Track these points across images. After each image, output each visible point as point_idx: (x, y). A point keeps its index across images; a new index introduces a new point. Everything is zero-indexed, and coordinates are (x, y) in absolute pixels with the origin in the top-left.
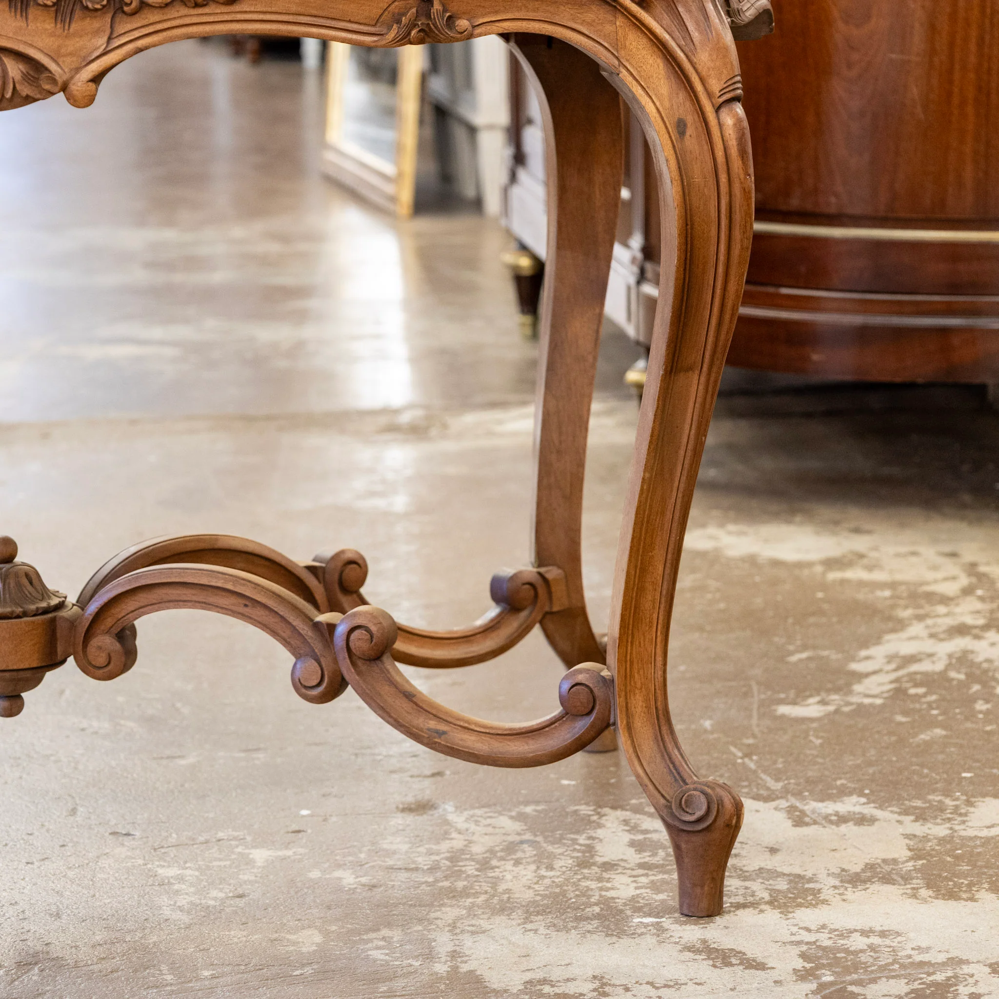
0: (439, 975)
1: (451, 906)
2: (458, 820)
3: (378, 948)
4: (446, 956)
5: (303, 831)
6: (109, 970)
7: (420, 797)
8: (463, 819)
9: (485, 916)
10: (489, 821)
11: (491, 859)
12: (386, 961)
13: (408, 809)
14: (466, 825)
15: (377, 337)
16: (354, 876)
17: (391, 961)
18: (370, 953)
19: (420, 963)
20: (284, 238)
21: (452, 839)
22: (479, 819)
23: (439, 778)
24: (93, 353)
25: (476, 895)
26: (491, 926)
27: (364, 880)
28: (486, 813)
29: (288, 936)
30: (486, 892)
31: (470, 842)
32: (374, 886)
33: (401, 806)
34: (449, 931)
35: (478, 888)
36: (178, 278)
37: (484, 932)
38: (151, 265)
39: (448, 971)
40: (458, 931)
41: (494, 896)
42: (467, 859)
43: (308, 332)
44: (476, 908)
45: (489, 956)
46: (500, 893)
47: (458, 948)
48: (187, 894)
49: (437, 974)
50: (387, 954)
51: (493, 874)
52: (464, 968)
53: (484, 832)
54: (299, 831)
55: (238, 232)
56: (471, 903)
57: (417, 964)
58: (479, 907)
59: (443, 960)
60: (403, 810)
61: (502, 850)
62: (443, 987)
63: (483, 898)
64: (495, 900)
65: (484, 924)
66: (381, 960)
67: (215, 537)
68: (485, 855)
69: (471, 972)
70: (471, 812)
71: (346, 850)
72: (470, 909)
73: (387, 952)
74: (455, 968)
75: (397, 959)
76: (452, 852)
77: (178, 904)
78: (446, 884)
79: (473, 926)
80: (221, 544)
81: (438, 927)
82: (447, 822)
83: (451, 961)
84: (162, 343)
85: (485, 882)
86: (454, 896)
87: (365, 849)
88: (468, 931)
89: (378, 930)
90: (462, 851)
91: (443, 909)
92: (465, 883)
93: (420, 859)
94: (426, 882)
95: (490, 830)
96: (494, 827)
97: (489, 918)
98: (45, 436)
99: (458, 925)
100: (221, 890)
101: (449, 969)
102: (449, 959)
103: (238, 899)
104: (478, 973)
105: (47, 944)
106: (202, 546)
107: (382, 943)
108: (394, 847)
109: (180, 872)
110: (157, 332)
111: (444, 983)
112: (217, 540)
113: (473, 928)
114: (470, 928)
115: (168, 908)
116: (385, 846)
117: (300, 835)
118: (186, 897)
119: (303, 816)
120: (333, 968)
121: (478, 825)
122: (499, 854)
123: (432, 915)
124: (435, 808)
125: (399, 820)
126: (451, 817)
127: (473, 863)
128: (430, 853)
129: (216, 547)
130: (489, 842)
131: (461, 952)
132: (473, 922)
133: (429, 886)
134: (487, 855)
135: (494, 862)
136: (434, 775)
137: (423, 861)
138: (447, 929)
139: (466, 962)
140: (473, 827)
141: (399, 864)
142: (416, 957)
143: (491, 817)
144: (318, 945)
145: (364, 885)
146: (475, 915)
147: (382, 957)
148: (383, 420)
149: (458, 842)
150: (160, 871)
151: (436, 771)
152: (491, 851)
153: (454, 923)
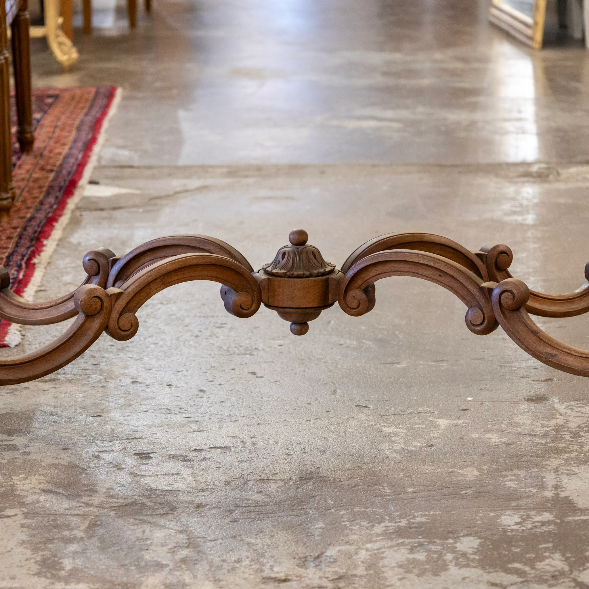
0: (547, 498)
1: (555, 458)
2: (561, 407)
3: (511, 480)
4: (552, 487)
5: (468, 410)
6: (354, 485)
7: (538, 393)
8: (564, 407)
9: (576, 465)
10: (579, 409)
11: (580, 431)
12: (516, 488)
13: (531, 400)
14: (565, 411)
15: (519, 120)
16: (498, 438)
17: (519, 488)
18: (506, 483)
19: (536, 490)
20: (465, 60)
21: (557, 418)
22: (574, 407)
23: (550, 382)
24: (352, 124)
25: (570, 452)
26: (579, 471)
27: (504, 440)
28: (577, 404)
29: (458, 471)
30: (576, 451)
31: (568, 421)
32: (510, 444)
33: (527, 398)
34: (554, 473)
35: (571, 448)
36: (402, 82)
37: (574, 474)
38: (386, 74)
39: (553, 496)
40: (559, 473)
41: (581, 453)
42: (566, 431)
43: (478, 116)
44: (570, 460)
45: (578, 488)
46: (585, 452)
47: (559, 483)
48: (399, 443)
49: (546, 497)
50: (516, 484)
51: (581, 440)
52: (562, 495)
53: (576, 415)
54: (466, 410)
55: (438, 56)
56: (567, 457)
57: (534, 491)
58: (571, 459)
59: (550, 489)
60: (528, 400)
61: (586, 427)
62: (549, 505)
63: (574, 454)
64: (582, 456)
65: (575, 470)
66: (514, 488)
67: (423, 235)
68: (576, 429)
69: (567, 497)
70: (568, 404)
71: (494, 422)
72: (567, 460)
73: (517, 483)
74: (557, 495)
75: (522, 487)
76: (557, 426)
77: (394, 448)
78: (553, 445)
79: (568, 470)
80: (426, 239)
81: (547, 470)
82: (554, 408)
83: (555, 490)
84: (392, 120)
85: (576, 445)
86: (557, 452)
87: (505, 422)
88: (565, 473)
89: (512, 470)
90: (563, 426)
91: (551, 459)
92: (564, 445)
93: (537, 430)
94: (541, 443)
95: (580, 414)
96: (582, 413)
97: (578, 466)
98: (323, 172)
99: (559, 469)
100: (419, 442)
101: (553, 495)
102: (553, 489)
103: (429, 448)
104: (571, 498)
105: (317, 468)
106: (415, 239)
107: (514, 478)
108: (522, 422)
109: (396, 430)
110: (389, 114)
111: (550, 503)
112: (424, 236)
113: (568, 472)
114: (566, 472)
115: (388, 451)
116: (517, 421)
117: (467, 412)
118: (399, 444)
119: (470, 401)
120: (484, 490)
121: (573, 411)
122: (584, 429)
123: (544, 463)
124: (547, 400)
125: (525, 406)
126: (556, 406)
127: (569, 433)
128: (543, 426)
129: (424, 240)
130: (579, 421)
131: (560, 486)
132: (568, 468)
133: (543, 445)
134: (578, 429)
135: (582, 434)
136: (546, 380)
137: (539, 430)
138: (553, 471)
139: (563, 491)
140: (569, 412)
141: (525, 432)
142: (534, 487)
143: (579, 407)
144: (476, 476)
145: (504, 443)
146: (569, 464)
147: (514, 486)
148: (521, 169)
149: (560, 421)
150: (384, 429)
151: (547, 378)
152: (580, 427)
153: (557, 468)
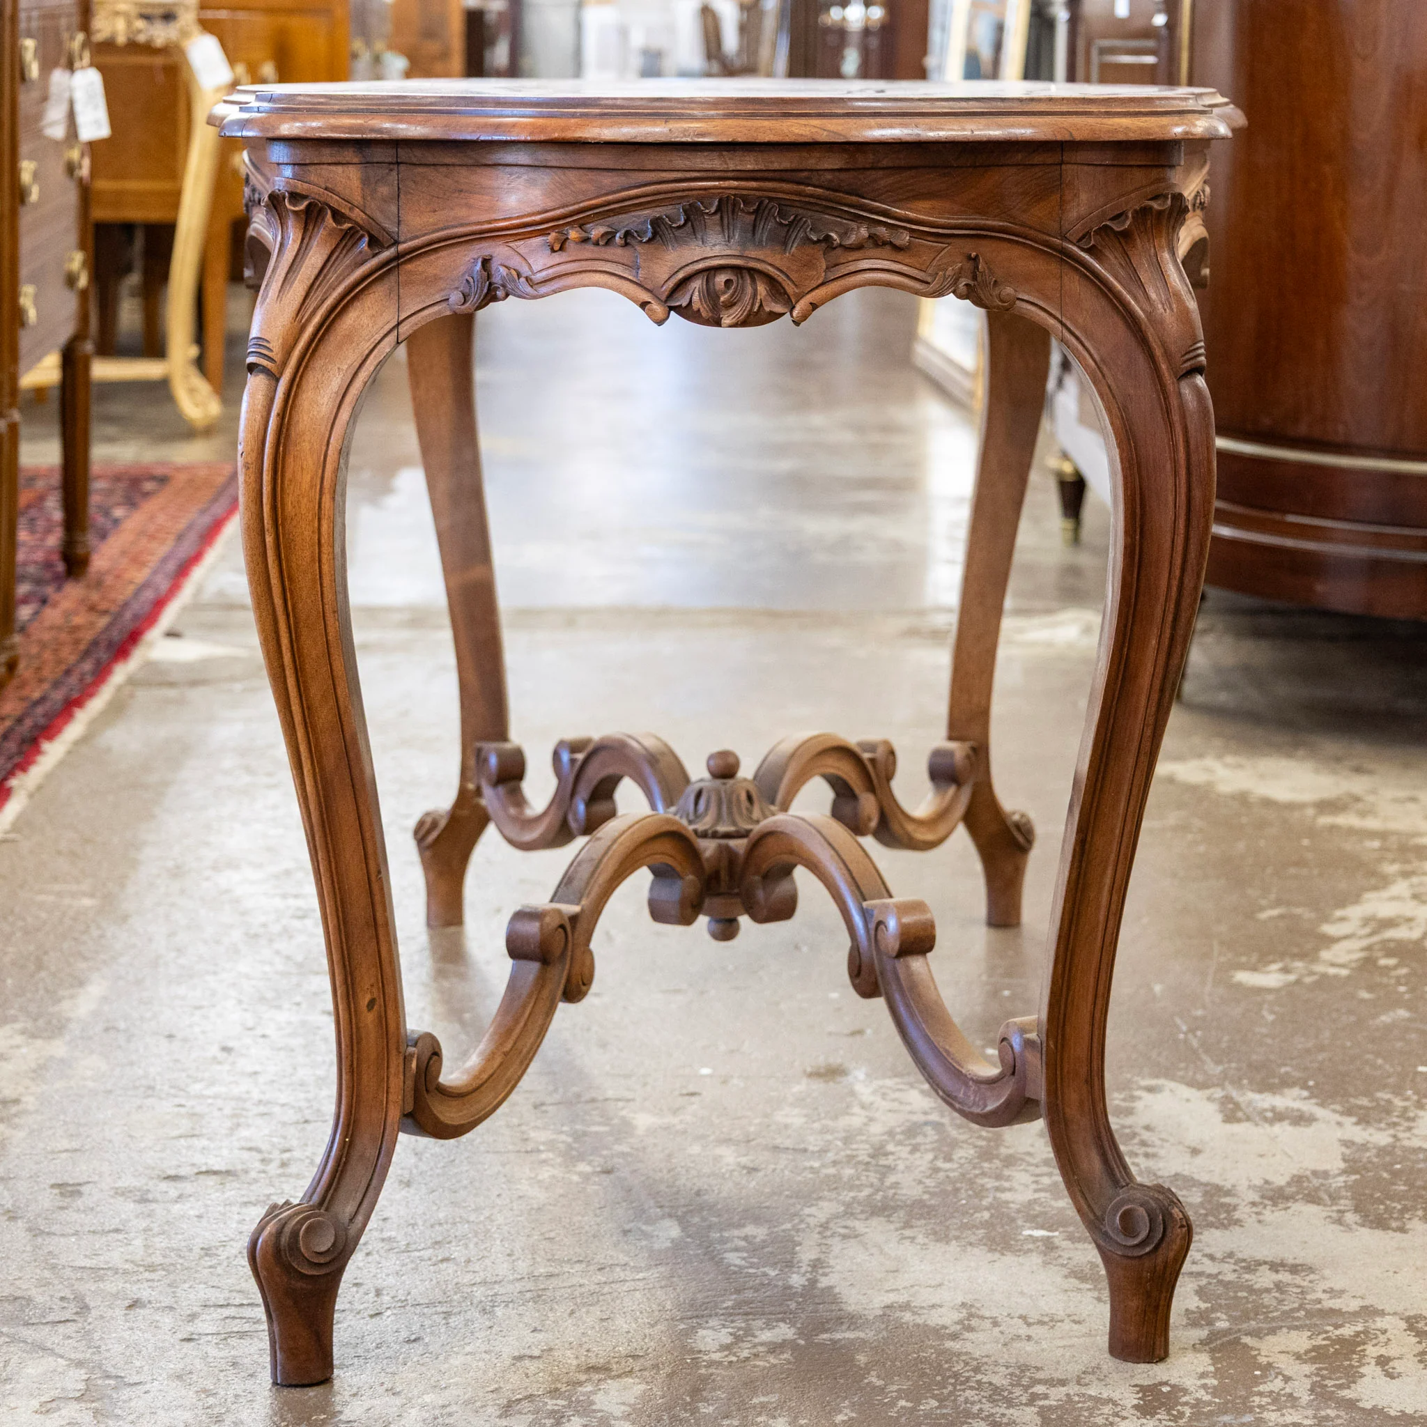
0: (794, 1290)
1: (830, 1200)
2: (866, 1091)
3: (737, 1250)
4: (809, 1265)
5: (699, 1094)
6: (440, 1258)
7: (831, 1060)
8: (871, 1090)
9: (863, 1216)
10: (897, 1095)
11: (887, 1142)
12: (741, 1267)
13: (816, 1074)
14: (871, 1098)
16: (735, 1155)
17: (746, 1267)
18: (726, 1255)
19: (777, 1272)
21: (852, 1115)
22: (888, 1091)
23: (858, 1037)
25: (859, 1188)
26: (867, 1230)
27: (744, 1160)
28: (897, 1084)
29: (644, 1227)
31: (871, 1120)
32: (754, 1169)
33: (809, 1070)
34: (820, 1233)
35: (864, 1178)
37: (856, 1237)
39: (804, 1286)
40: (828, 1233)
41: (878, 1190)
42: (862, 1142)
44: (855, 1205)
45: (854, 1268)
46: (886, 1187)
47: (822, 1256)
48: (552, 1165)
49: (791, 1287)
50: (744, 1259)
51: (885, 1162)
52: (824, 1282)
53: (889, 1108)
54: (693, 1094)
56: (852, 1198)
57: (772, 1273)
58: (859, 1203)
59: (803, 1270)
60: (811, 1075)
61: (902, 1133)
62: (793, 1306)
63: (867, 1192)
64: (879, 1197)
65: (858, 1225)
66: (735, 1266)
68: (883, 1138)
69: (831, 1288)
70: (880, 1083)
71: (736, 1122)
72: (848, 1205)
73: (745, 1255)
74: (813, 1282)
75: (752, 1265)
76: (848, 1131)
78: (832, 1171)
79: (846, 1227)
81: (808, 1227)
82: (852, 1093)
83: (811, 1272)
85: (875, 1172)
86: (836, 1188)
87: (757, 1121)
88: (840, 1235)
89: (744, 1226)
90: (860, 1132)
91: (820, 1203)
92: (852, 1171)
93: (811, 1139)
94: (812, 1168)
95: (895, 1105)
96: (901, 1103)
97: (867, 1219)
99: (832, 1225)
100: (590, 1163)
101: (806, 1283)
102: (810, 1269)
103: (604, 1175)
104: (837, 1290)
107: (743, 1243)
108: (789, 1121)
109: (553, 1136)
111: (797, 1302)
113: (846, 1231)
114: (842, 1231)
116: (779, 1119)
117: (693, 1099)
119: (706, 1076)
121: (885, 1099)
122: (897, 1137)
123: (807, 1211)
124: (846, 1074)
125: (801, 1087)
126: (859, 1088)
127: (867, 1147)
128: (824, 1130)
130: (893, 1121)
131: (824, 1262)
132: (849, 1223)
133: (813, 1173)
134: (885, 1137)
135: (890, 1147)
136: (852, 1033)
137: (814, 1141)
138: (818, 1229)
139: (827, 1275)
140: (878, 1099)
141: (788, 1143)
142: (774, 1265)
143: (900, 1090)
144: (673, 1240)
145: (744, 1167)
146: (852, 1214)
147: (738, 1262)
149: (856, 1119)
150: (533, 1134)
151: (856, 1029)
152: (891, 1133)
153: (827, 1223)
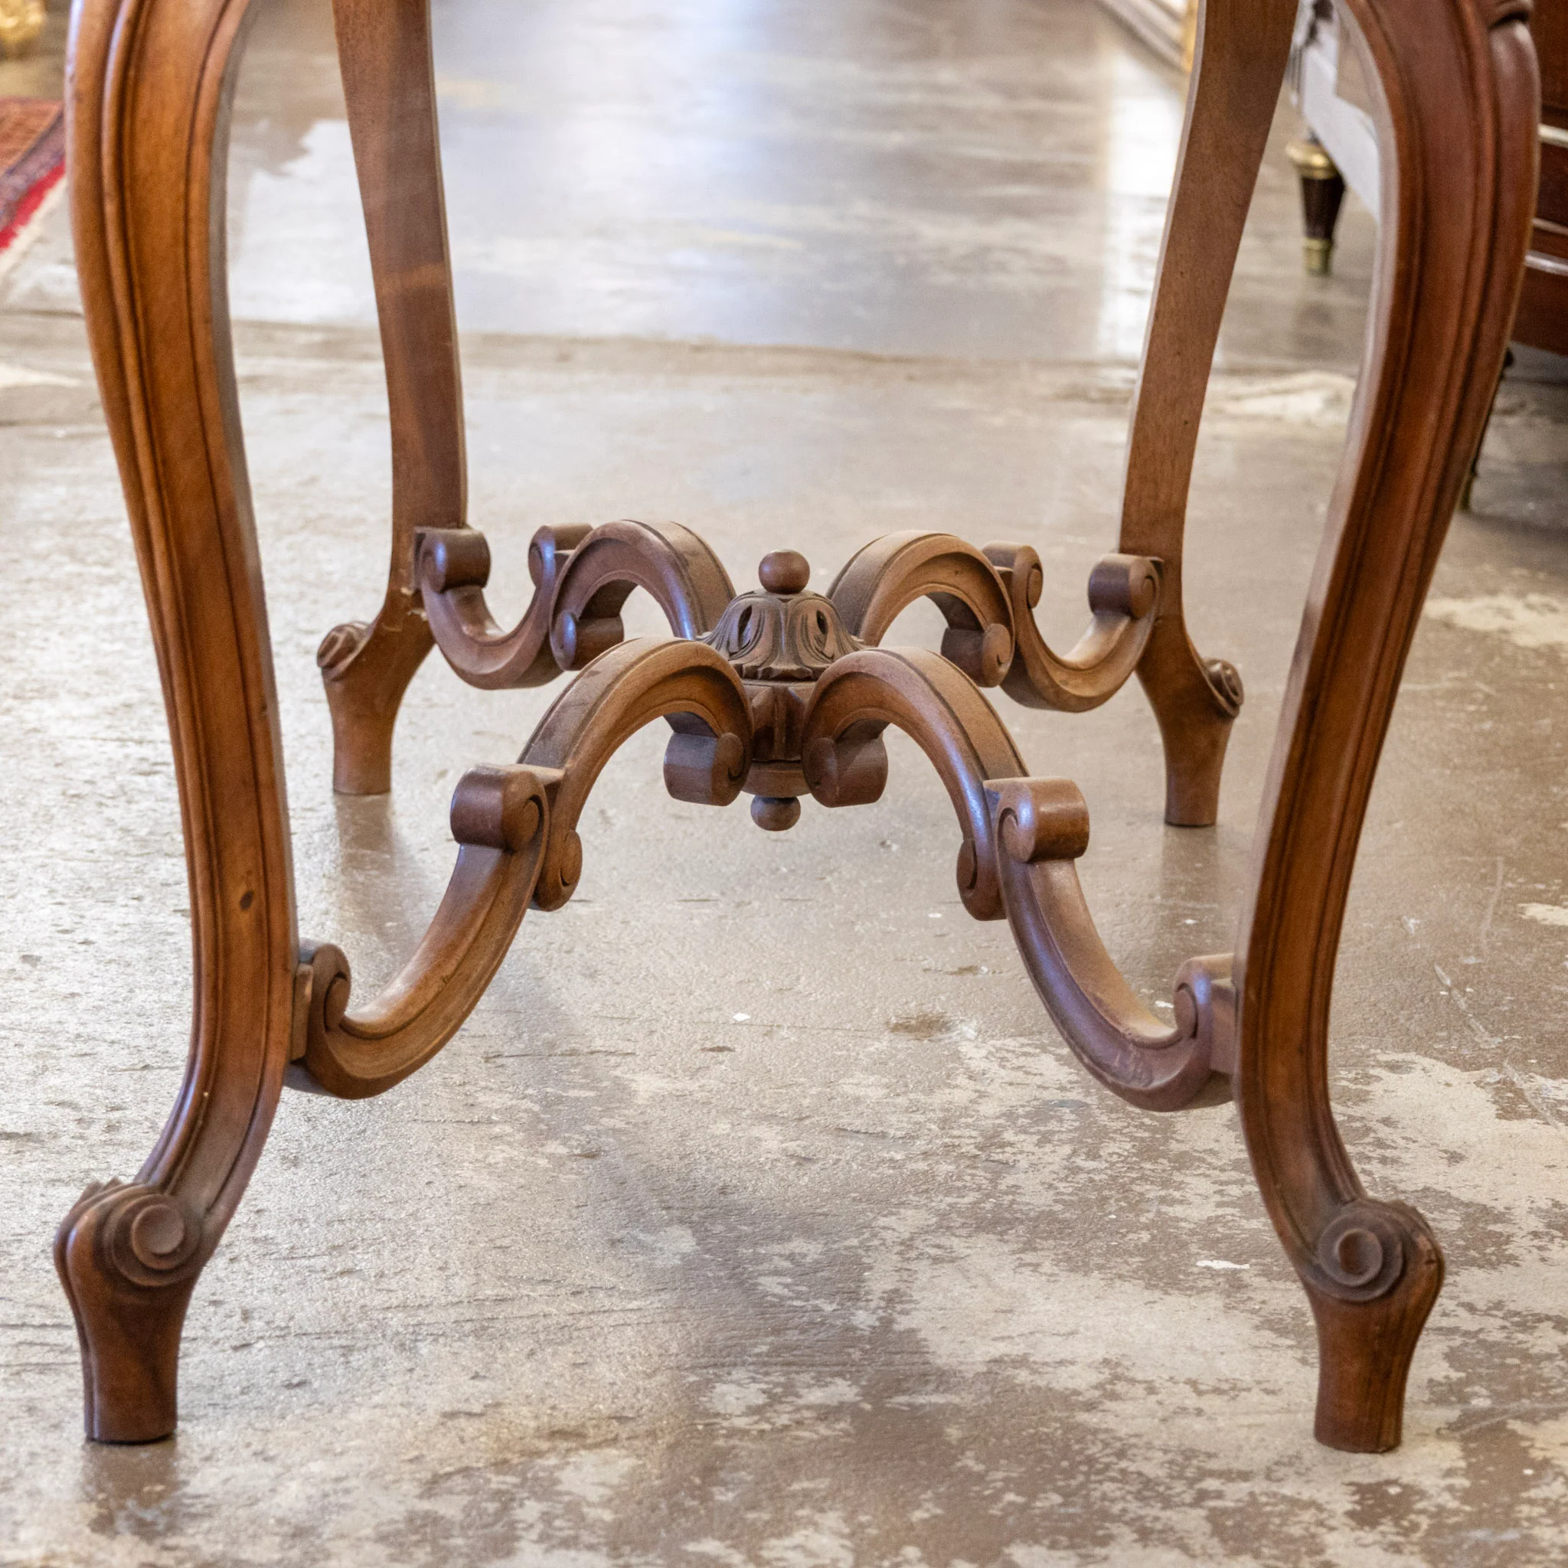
0: (859, 1333)
1: (916, 1207)
2: (975, 1054)
3: (777, 1273)
4: (882, 1298)
5: (729, 1049)
7: (927, 1008)
8: (984, 1052)
9: (964, 1232)
10: (1022, 1061)
11: (1004, 1127)
12: (782, 1298)
13: (903, 1027)
14: (984, 1065)
16: (780, 1138)
17: (790, 1298)
18: (762, 1280)
19: (834, 1306)
20: (1009, 90)
21: (956, 1086)
22: (1009, 1055)
23: (969, 976)
25: (961, 1192)
26: (969, 1251)
27: (792, 1146)
28: (1023, 1045)
29: (641, 1236)
30: (979, 1189)
31: (982, 1095)
32: (807, 1160)
33: (894, 1020)
34: (900, 1253)
35: (968, 1178)
37: (952, 1261)
39: (874, 1327)
40: (913, 1254)
41: (988, 1196)
42: (968, 1126)
43: (998, 234)
44: (954, 1216)
45: (949, 1305)
46: (1001, 1192)
47: (903, 1286)
48: (509, 1143)
49: (855, 1329)
50: (787, 1286)
51: (1000, 1157)
52: (902, 1323)
53: (1007, 1079)
54: (721, 1049)
55: (946, 75)
56: (949, 1205)
57: (828, 1308)
58: (960, 1213)
59: (873, 1305)
60: (896, 1029)
61: (1027, 1115)
62: (856, 1355)
63: (971, 1197)
64: (989, 1205)
65: (957, 1244)
66: (774, 1295)
68: (998, 1121)
69: (912, 1331)
70: (998, 1043)
71: (784, 1091)
72: (943, 1215)
73: (789, 1280)
74: (887, 1323)
75: (799, 1296)
76: (948, 1110)
78: (922, 1166)
79: (939, 1247)
81: (884, 1244)
82: (956, 1056)
83: (885, 1309)
85: (985, 1169)
86: (927, 1191)
87: (814, 1091)
88: (930, 1257)
89: (788, 1239)
90: (965, 1111)
91: (902, 1211)
92: (952, 1168)
93: (893, 1119)
94: (892, 1160)
95: (1019, 1076)
96: (1026, 1073)
97: (970, 1236)
99: (918, 1243)
100: (565, 1142)
101: (877, 1324)
102: (883, 1304)
103: (585, 1160)
104: (921, 1335)
107: (787, 1264)
108: (861, 1092)
109: (513, 1102)
111: (862, 1350)
113: (939, 1252)
114: (933, 1252)
115: (471, 1166)
116: (847, 1089)
117: (721, 1056)
118: (506, 1148)
119: (741, 1024)
121: (1004, 1067)
122: (1020, 1121)
123: (882, 1221)
124: (948, 1029)
125: (881, 1045)
126: (965, 1048)
127: (974, 1133)
128: (913, 1108)
130: (1013, 1097)
131: (905, 1294)
132: (944, 1241)
133: (894, 1168)
134: (1002, 1121)
135: (1009, 1136)
136: (960, 971)
137: (897, 1124)
138: (898, 1248)
139: (908, 1313)
140: (994, 1069)
141: (858, 1124)
142: (831, 1296)
143: (1025, 1054)
144: (684, 1256)
145: (793, 1156)
146: (949, 1228)
147: (778, 1290)
148: (1065, 379)
149: (961, 1094)
150: (482, 1098)
151: (966, 965)
152: (1010, 1115)
153: (912, 1239)
